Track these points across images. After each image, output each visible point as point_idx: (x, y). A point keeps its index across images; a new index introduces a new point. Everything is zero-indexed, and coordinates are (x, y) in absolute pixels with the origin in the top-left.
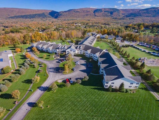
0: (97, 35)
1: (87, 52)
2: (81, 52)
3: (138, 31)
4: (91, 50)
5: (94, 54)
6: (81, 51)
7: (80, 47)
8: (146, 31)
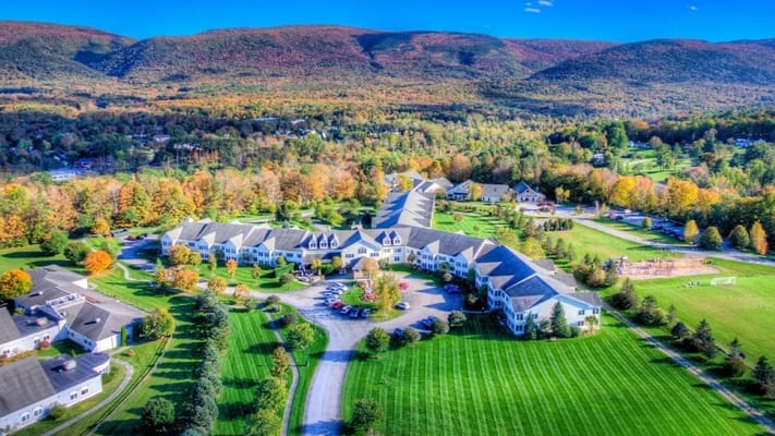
0: (430, 184)
1: (428, 250)
2: (397, 254)
3: (606, 158)
4: (438, 242)
5: (455, 255)
6: (399, 251)
7: (393, 235)
8: (639, 157)
